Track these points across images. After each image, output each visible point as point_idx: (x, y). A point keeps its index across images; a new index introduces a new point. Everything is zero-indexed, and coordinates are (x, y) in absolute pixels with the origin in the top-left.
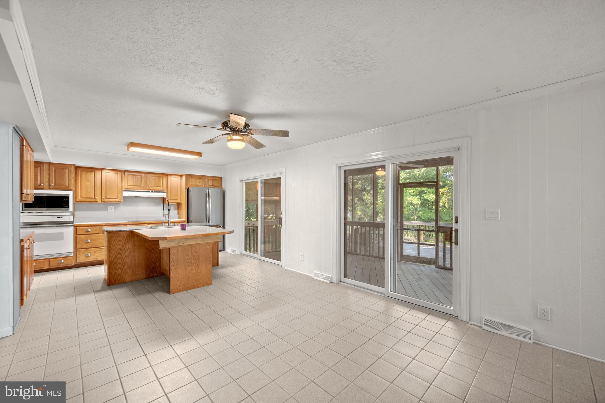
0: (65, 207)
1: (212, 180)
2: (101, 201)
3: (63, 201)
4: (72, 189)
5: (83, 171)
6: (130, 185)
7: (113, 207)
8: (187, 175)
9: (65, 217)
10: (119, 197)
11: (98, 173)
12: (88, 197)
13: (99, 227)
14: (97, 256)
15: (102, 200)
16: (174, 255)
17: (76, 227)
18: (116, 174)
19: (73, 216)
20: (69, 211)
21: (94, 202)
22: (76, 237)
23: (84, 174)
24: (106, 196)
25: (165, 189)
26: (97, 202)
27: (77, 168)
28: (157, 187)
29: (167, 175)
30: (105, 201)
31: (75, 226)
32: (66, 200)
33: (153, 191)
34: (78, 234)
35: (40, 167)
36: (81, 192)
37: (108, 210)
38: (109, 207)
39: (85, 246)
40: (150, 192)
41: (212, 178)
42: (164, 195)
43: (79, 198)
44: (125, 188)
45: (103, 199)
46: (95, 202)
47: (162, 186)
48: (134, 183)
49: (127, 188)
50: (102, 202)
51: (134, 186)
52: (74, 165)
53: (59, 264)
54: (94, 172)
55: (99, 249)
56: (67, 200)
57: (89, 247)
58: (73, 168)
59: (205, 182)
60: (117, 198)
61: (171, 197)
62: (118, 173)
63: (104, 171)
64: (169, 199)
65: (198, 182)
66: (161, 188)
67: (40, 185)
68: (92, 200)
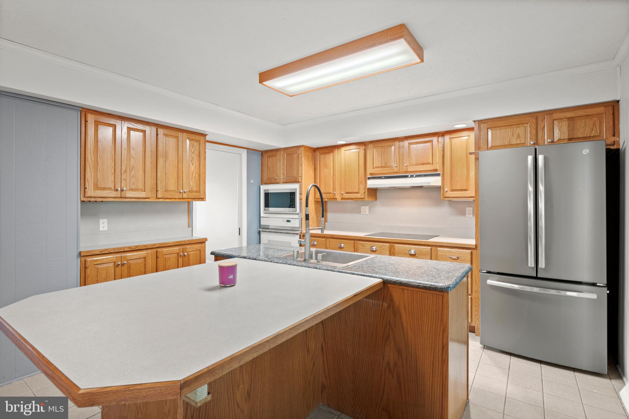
0: (294, 207)
2: (340, 198)
6: (376, 167)
7: (368, 207)
8: (480, 122)
9: (293, 222)
10: (362, 191)
11: (337, 154)
12: (327, 192)
13: (325, 239)
18: (357, 151)
19: (300, 219)
20: (296, 213)
23: (322, 158)
24: (345, 189)
25: (438, 168)
27: (315, 150)
28: (423, 164)
29: (443, 134)
30: (345, 197)
33: (415, 174)
37: (361, 213)
38: (362, 207)
40: (408, 176)
41: (570, 114)
42: (436, 181)
44: (371, 174)
47: (431, 162)
48: (382, 162)
49: (371, 172)
50: (342, 199)
51: (382, 167)
54: (332, 154)
56: (294, 197)
58: (301, 151)
59: (541, 131)
60: (358, 193)
61: (451, 185)
62: (361, 148)
63: (343, 149)
64: (446, 190)
65: (513, 135)
66: (431, 167)
67: (276, 179)
68: (330, 197)
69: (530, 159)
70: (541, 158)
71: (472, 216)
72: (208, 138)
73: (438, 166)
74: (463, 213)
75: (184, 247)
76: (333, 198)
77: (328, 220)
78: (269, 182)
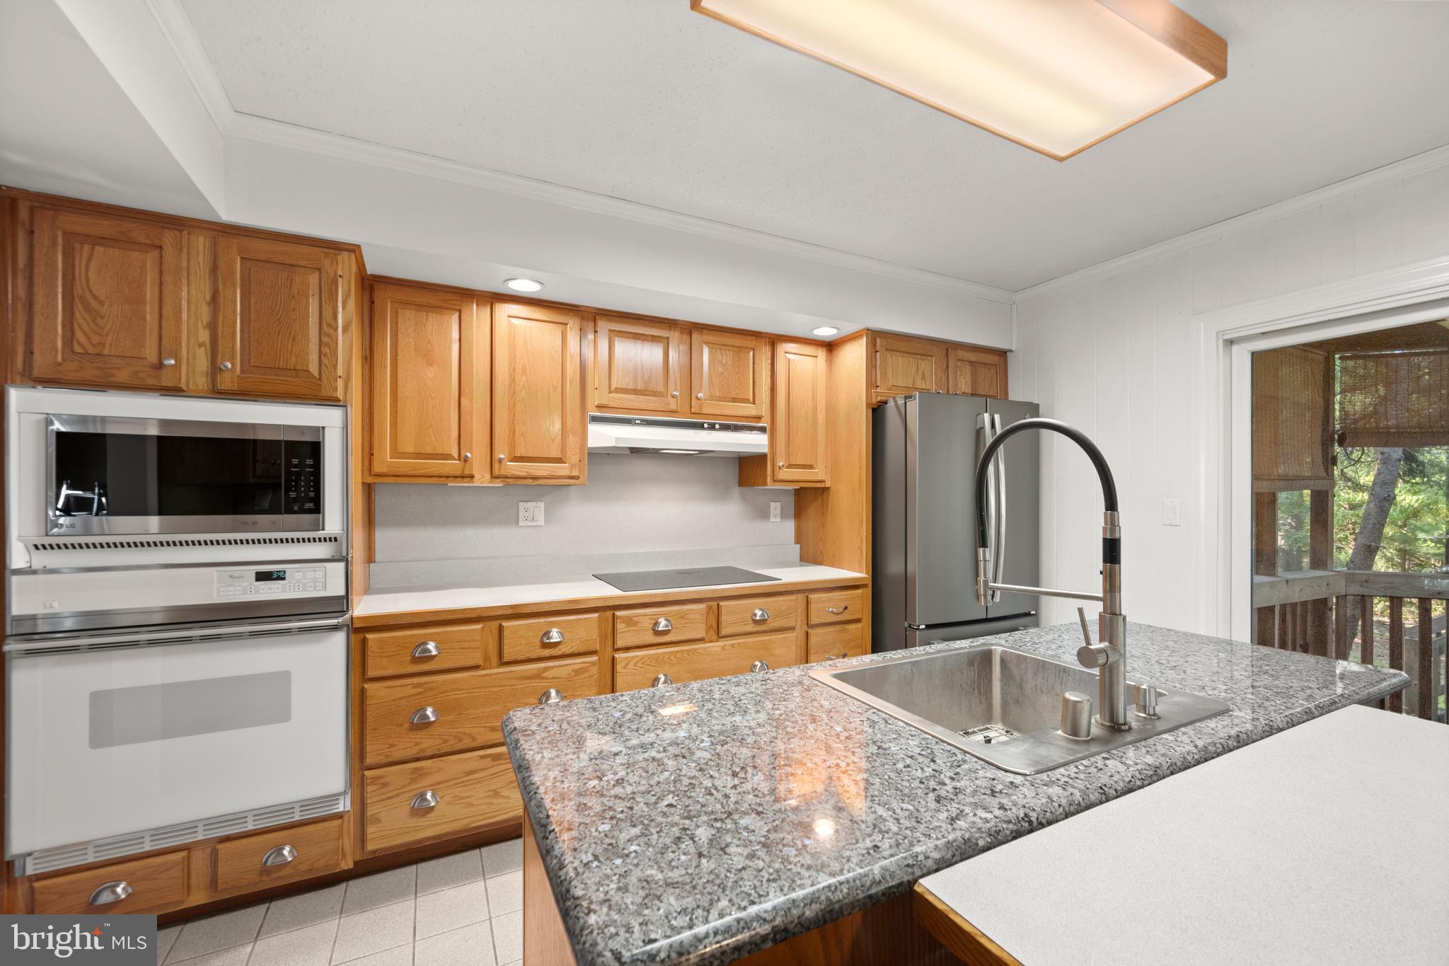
0: (303, 511)
1: (972, 363)
2: (488, 476)
3: (288, 473)
4: (340, 394)
5: (406, 304)
6: (619, 390)
7: (542, 505)
8: (872, 337)
9: (299, 576)
10: (573, 456)
11: (478, 316)
12: (429, 450)
13: (479, 626)
14: (470, 805)
15: (496, 465)
17: (360, 632)
18: (558, 329)
19: (342, 565)
20: (320, 534)
21: (456, 477)
22: (363, 691)
23: (408, 318)
24: (512, 446)
25: (763, 414)
26: (472, 477)
27: (372, 285)
28: (734, 400)
29: (774, 340)
30: (509, 472)
31: (357, 625)
32: (303, 465)
33: (718, 422)
34: (371, 673)
35: (161, 247)
36: (394, 425)
37: (517, 522)
38: (522, 506)
39: (406, 745)
40: (701, 426)
41: (972, 357)
42: (755, 442)
43: (385, 460)
44: (599, 407)
45: (500, 461)
46: (463, 477)
47: (751, 398)
48: (635, 379)
49: (605, 402)
50: (493, 477)
51: (635, 391)
52: (354, 249)
53: (265, 870)
54: (457, 315)
55: (482, 757)
56: (309, 462)
57: (429, 753)
58: (345, 267)
60: (559, 460)
61: (788, 455)
62: (567, 321)
63: (504, 312)
64: (781, 464)
65: (917, 371)
66: (750, 410)
67: (160, 366)
68: (446, 471)
69: (987, 417)
70: (997, 419)
73: (764, 410)
74: (764, 514)
76: (458, 473)
77: (378, 557)
78: (90, 373)
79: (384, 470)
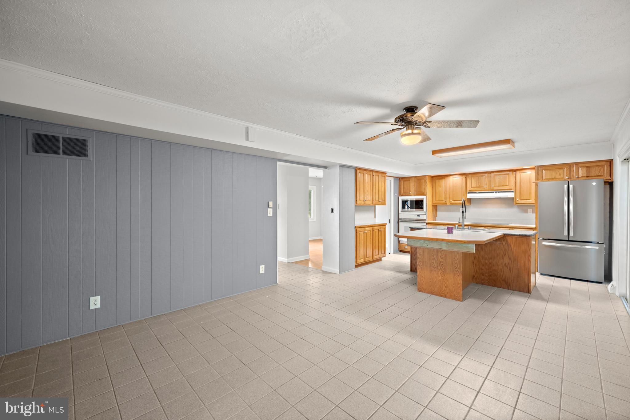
0: (422, 208)
1: (587, 167)
2: (449, 204)
4: (427, 193)
5: (437, 179)
6: (473, 187)
8: (538, 167)
9: (421, 216)
11: (447, 179)
12: (440, 200)
16: (420, 255)
18: (461, 178)
19: (426, 215)
20: (423, 211)
23: (438, 181)
24: (453, 199)
25: (512, 188)
26: (447, 204)
27: (433, 177)
28: (503, 186)
29: (516, 171)
30: (452, 203)
31: (428, 223)
32: (421, 203)
33: (498, 191)
35: (410, 180)
36: (436, 197)
40: (493, 192)
41: (587, 165)
42: (511, 195)
43: (435, 201)
44: (469, 191)
45: (451, 201)
46: (445, 204)
47: (508, 185)
48: (477, 185)
51: (477, 187)
52: (429, 175)
54: (444, 179)
58: (428, 178)
59: (572, 172)
60: (461, 201)
61: (520, 197)
62: (463, 176)
63: (451, 177)
64: (517, 199)
65: (557, 174)
66: (508, 188)
67: (410, 193)
68: (443, 203)
69: (566, 186)
70: (571, 186)
71: (532, 213)
72: (387, 174)
74: (526, 212)
75: (380, 226)
77: (438, 216)
78: (404, 194)
79: (434, 203)
